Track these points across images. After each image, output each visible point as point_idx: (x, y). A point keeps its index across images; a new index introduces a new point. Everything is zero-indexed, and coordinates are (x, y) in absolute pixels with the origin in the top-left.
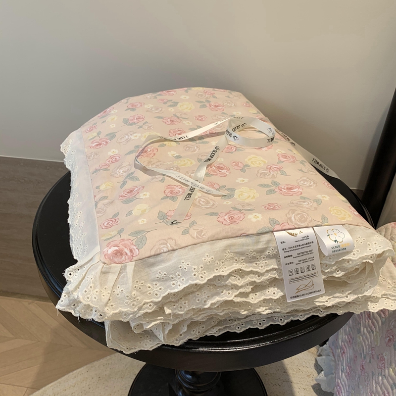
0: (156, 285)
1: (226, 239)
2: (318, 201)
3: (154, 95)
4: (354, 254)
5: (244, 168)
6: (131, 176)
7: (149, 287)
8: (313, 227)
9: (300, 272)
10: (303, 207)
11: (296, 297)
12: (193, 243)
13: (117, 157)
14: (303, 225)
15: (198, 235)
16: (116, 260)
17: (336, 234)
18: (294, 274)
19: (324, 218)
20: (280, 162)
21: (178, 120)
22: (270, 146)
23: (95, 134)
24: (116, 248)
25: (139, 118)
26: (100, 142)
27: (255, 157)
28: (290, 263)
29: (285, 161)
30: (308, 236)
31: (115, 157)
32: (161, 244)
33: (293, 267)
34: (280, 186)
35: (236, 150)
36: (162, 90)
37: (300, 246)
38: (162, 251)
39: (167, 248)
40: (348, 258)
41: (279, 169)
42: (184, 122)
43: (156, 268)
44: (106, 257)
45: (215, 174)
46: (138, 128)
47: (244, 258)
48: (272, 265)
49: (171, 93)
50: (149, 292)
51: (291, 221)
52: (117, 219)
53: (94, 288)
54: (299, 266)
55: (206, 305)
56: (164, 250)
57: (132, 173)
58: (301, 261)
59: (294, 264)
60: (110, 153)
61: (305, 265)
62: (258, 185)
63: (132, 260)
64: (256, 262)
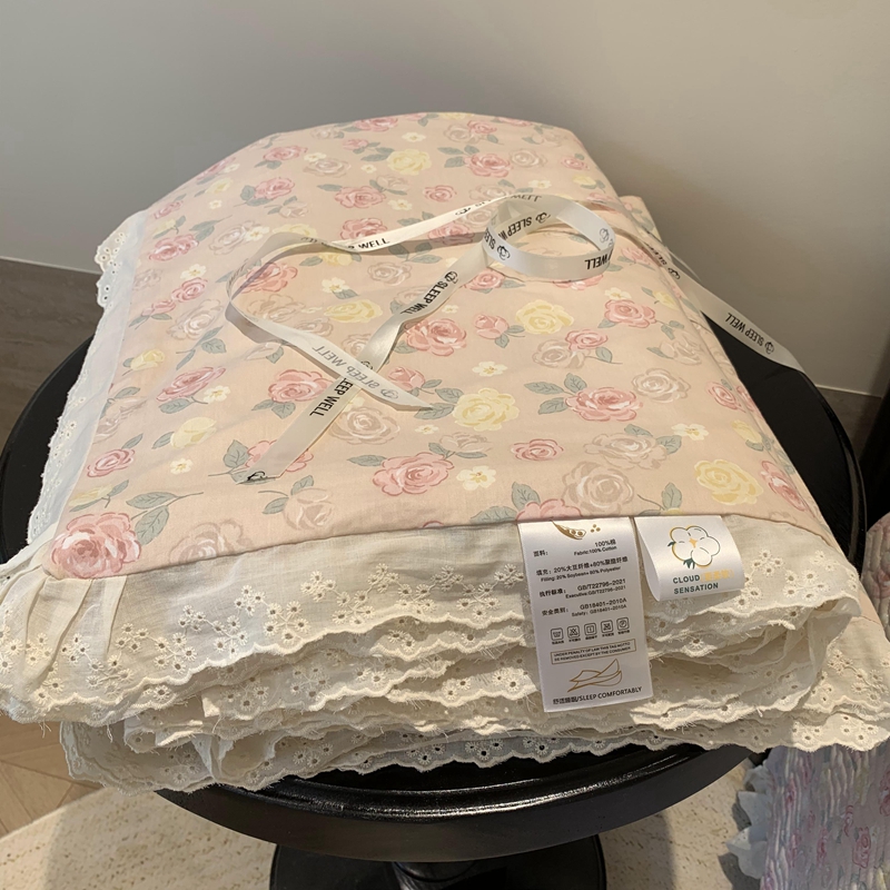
0: (179, 640)
1: (383, 535)
2: (671, 443)
3: (338, 129)
4: (742, 602)
5: (506, 335)
6: (210, 342)
7: (162, 646)
8: (632, 517)
9: (583, 636)
10: (619, 457)
11: (568, 700)
12: (288, 541)
13: (198, 286)
14: (606, 508)
15: (305, 518)
16: (79, 567)
17: (693, 542)
18: (566, 639)
19: (671, 493)
20: (608, 323)
21: (375, 196)
22: (592, 280)
23: (171, 223)
24: (86, 536)
25: (280, 187)
26: (175, 244)
27: (546, 307)
28: (556, 610)
29: (621, 321)
30: (613, 542)
31: (194, 286)
32: (202, 535)
33: (563, 621)
34: (585, 391)
35: (500, 285)
36: (362, 118)
37: (587, 565)
38: (201, 555)
39: (215, 546)
40: (722, 611)
41: (596, 344)
42: (392, 202)
43: (181, 600)
44: (56, 557)
45: (423, 346)
46: (269, 213)
47: (428, 588)
48: (508, 610)
49: (383, 124)
50: (161, 658)
51: (574, 497)
52: (131, 453)
53: (10, 638)
54: (581, 622)
55: (314, 702)
56: (204, 552)
57: (216, 331)
58: (587, 606)
59: (568, 614)
60: (186, 276)
61: (598, 618)
62: (527, 386)
63: (121, 573)
64: (465, 600)
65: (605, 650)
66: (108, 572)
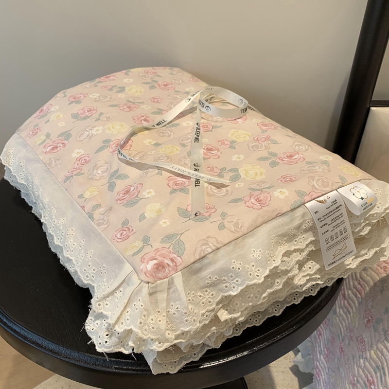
0: (207, 291)
2: (326, 163)
3: (93, 83)
4: (378, 207)
5: (232, 145)
6: (116, 175)
7: (200, 296)
8: (336, 190)
9: (335, 238)
10: (317, 172)
11: (333, 263)
13: (85, 158)
14: (328, 189)
16: (160, 275)
18: (330, 241)
19: (341, 178)
20: (263, 131)
21: (134, 105)
22: (244, 117)
23: (43, 137)
24: (155, 262)
25: (90, 110)
26: (55, 145)
27: (236, 132)
28: (326, 232)
29: (268, 129)
30: (336, 200)
31: (83, 158)
32: (202, 245)
33: (328, 235)
34: (279, 156)
35: (213, 128)
36: (100, 77)
37: (331, 212)
38: (207, 253)
39: (210, 247)
40: (374, 212)
41: (268, 138)
42: (142, 107)
43: (205, 273)
44: (147, 275)
45: (208, 157)
46: (96, 121)
47: (286, 239)
48: (309, 238)
49: (111, 78)
50: (202, 301)
51: (316, 189)
52: (130, 227)
54: (333, 233)
56: (208, 251)
57: (116, 171)
58: (334, 227)
59: (329, 231)
60: (75, 155)
61: (338, 230)
62: (258, 159)
63: (178, 270)
64: (295, 239)
65: (341, 240)
66: (172, 272)
